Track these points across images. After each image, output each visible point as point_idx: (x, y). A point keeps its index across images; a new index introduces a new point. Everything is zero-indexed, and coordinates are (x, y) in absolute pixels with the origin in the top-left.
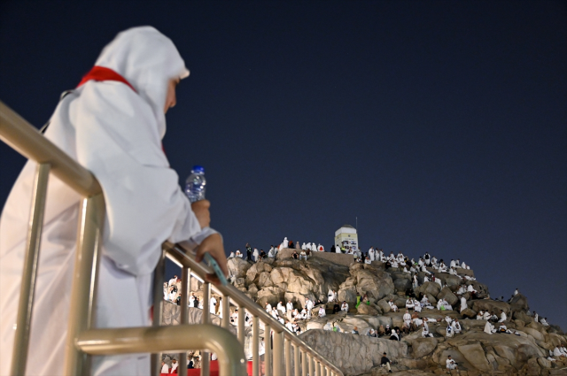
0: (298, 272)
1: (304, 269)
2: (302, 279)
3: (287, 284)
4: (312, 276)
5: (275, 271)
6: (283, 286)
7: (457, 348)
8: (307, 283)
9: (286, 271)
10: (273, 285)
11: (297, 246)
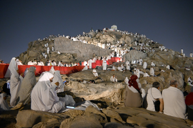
0: (110, 36)
1: (112, 35)
2: (111, 38)
3: (107, 39)
4: (114, 37)
5: (104, 35)
6: (106, 39)
7: (159, 55)
8: (113, 39)
9: (107, 35)
10: (104, 39)
11: (108, 29)
